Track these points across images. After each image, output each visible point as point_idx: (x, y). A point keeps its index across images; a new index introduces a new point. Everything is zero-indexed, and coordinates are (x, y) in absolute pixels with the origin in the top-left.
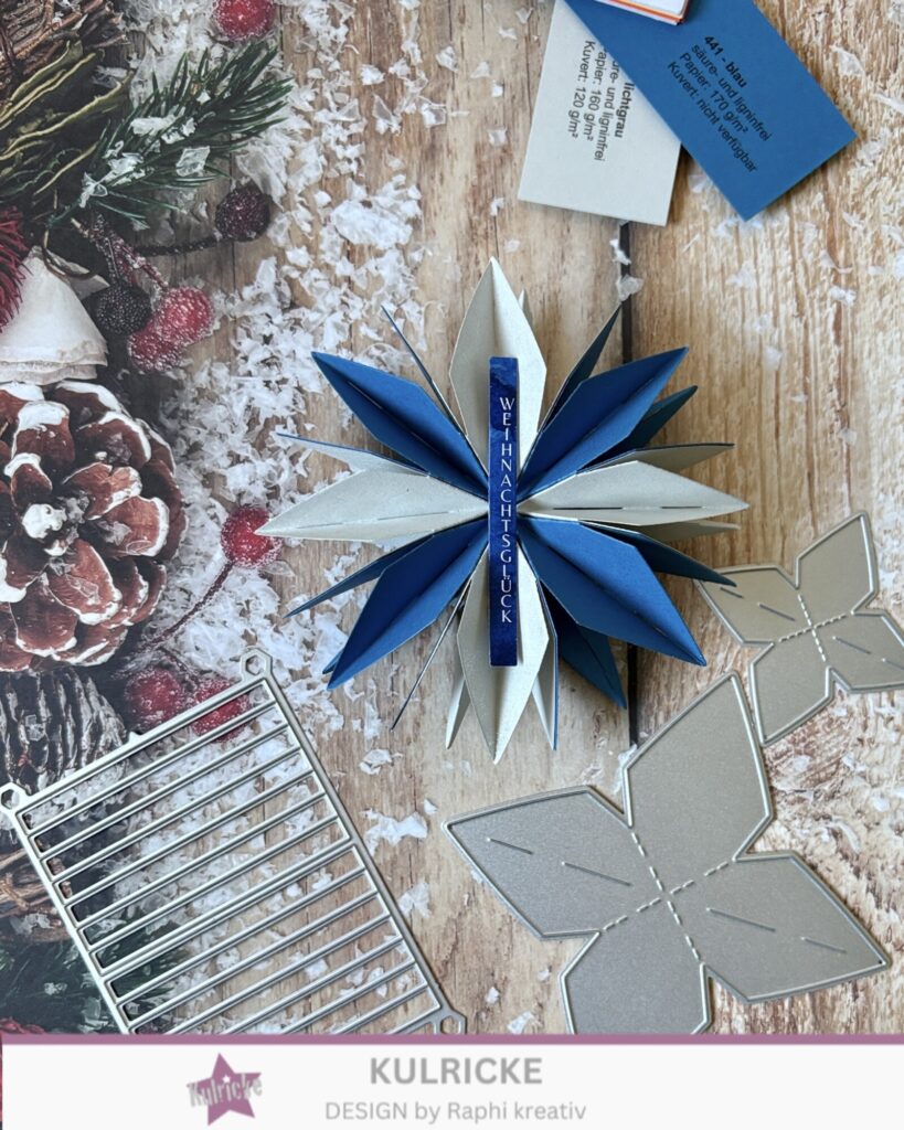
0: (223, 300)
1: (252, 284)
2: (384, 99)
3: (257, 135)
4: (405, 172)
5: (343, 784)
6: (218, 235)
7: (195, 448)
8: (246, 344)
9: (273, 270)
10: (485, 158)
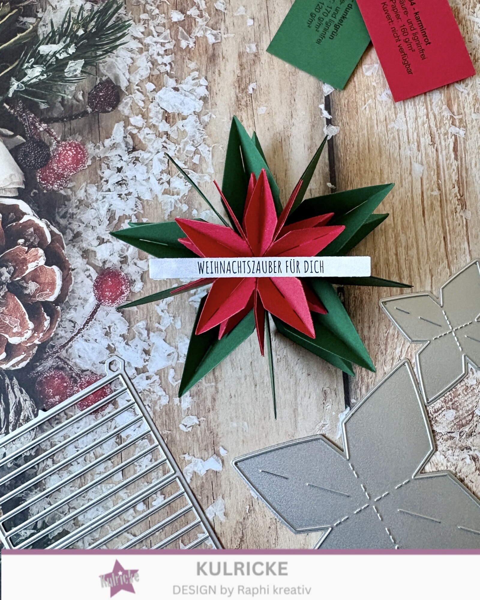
0: (93, 148)
1: (110, 137)
2: (185, 30)
3: (111, 52)
4: (197, 70)
5: (169, 438)
6: (89, 110)
7: (77, 235)
8: (107, 173)
9: (122, 129)
10: (244, 60)
